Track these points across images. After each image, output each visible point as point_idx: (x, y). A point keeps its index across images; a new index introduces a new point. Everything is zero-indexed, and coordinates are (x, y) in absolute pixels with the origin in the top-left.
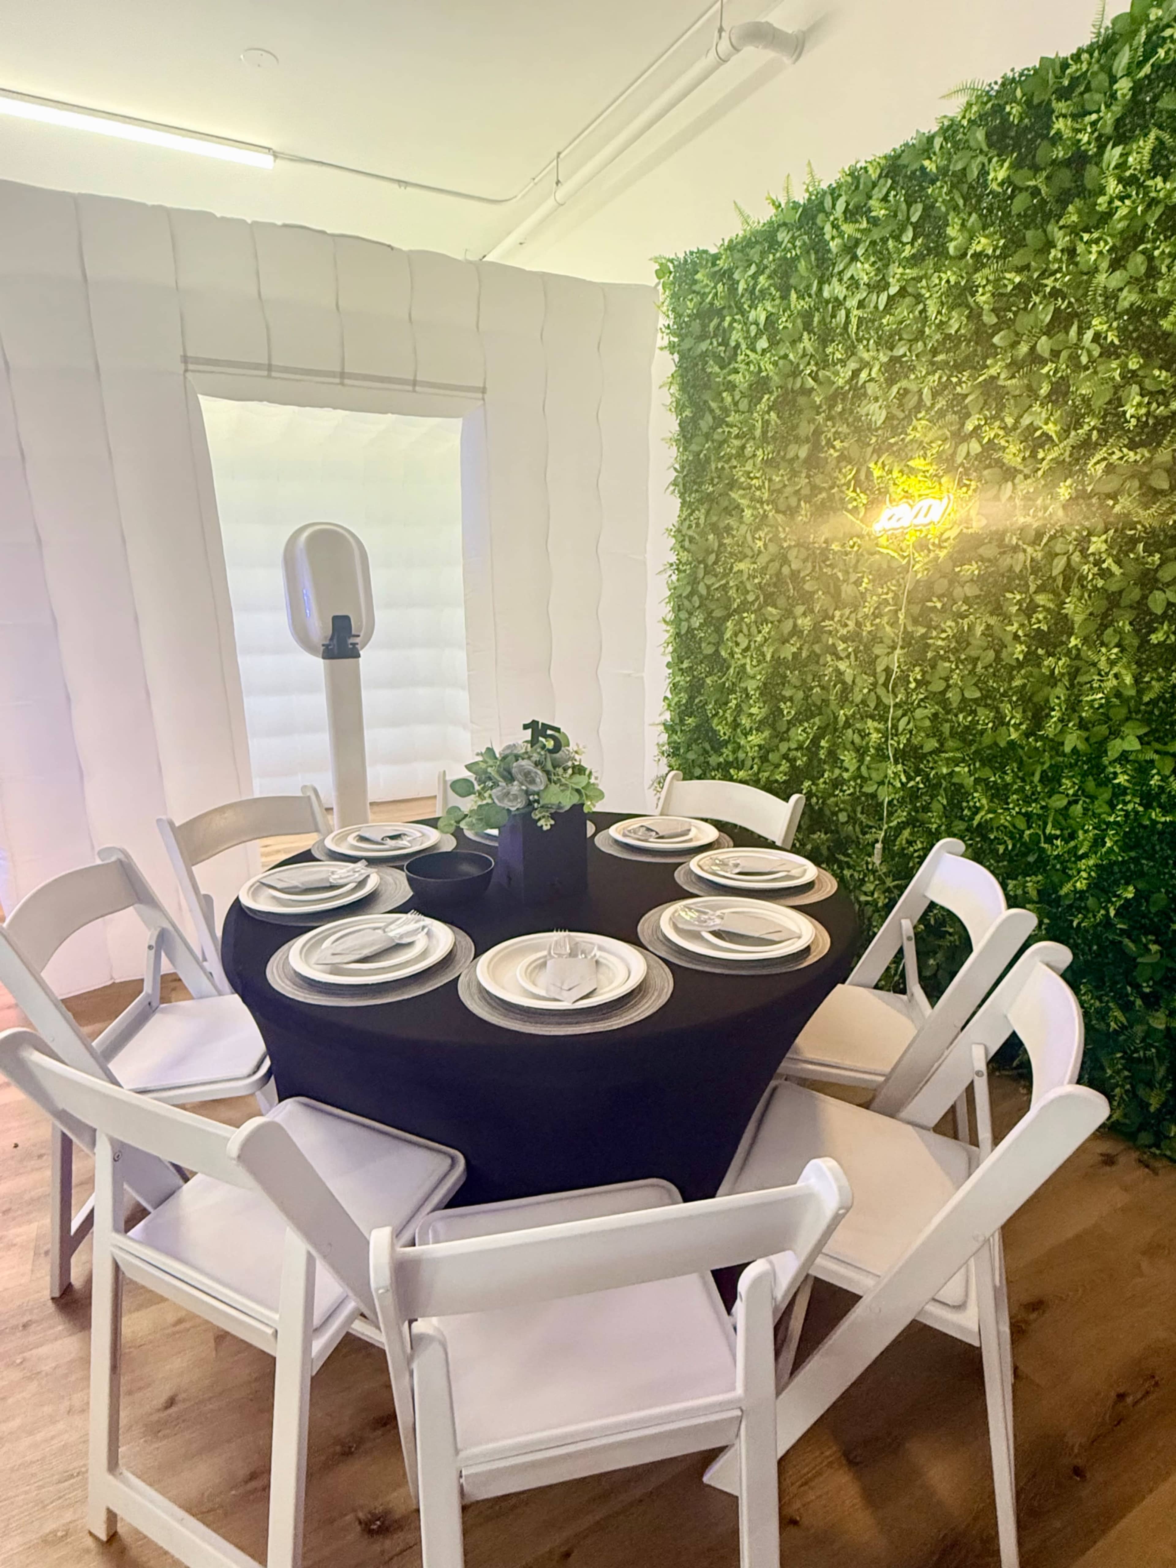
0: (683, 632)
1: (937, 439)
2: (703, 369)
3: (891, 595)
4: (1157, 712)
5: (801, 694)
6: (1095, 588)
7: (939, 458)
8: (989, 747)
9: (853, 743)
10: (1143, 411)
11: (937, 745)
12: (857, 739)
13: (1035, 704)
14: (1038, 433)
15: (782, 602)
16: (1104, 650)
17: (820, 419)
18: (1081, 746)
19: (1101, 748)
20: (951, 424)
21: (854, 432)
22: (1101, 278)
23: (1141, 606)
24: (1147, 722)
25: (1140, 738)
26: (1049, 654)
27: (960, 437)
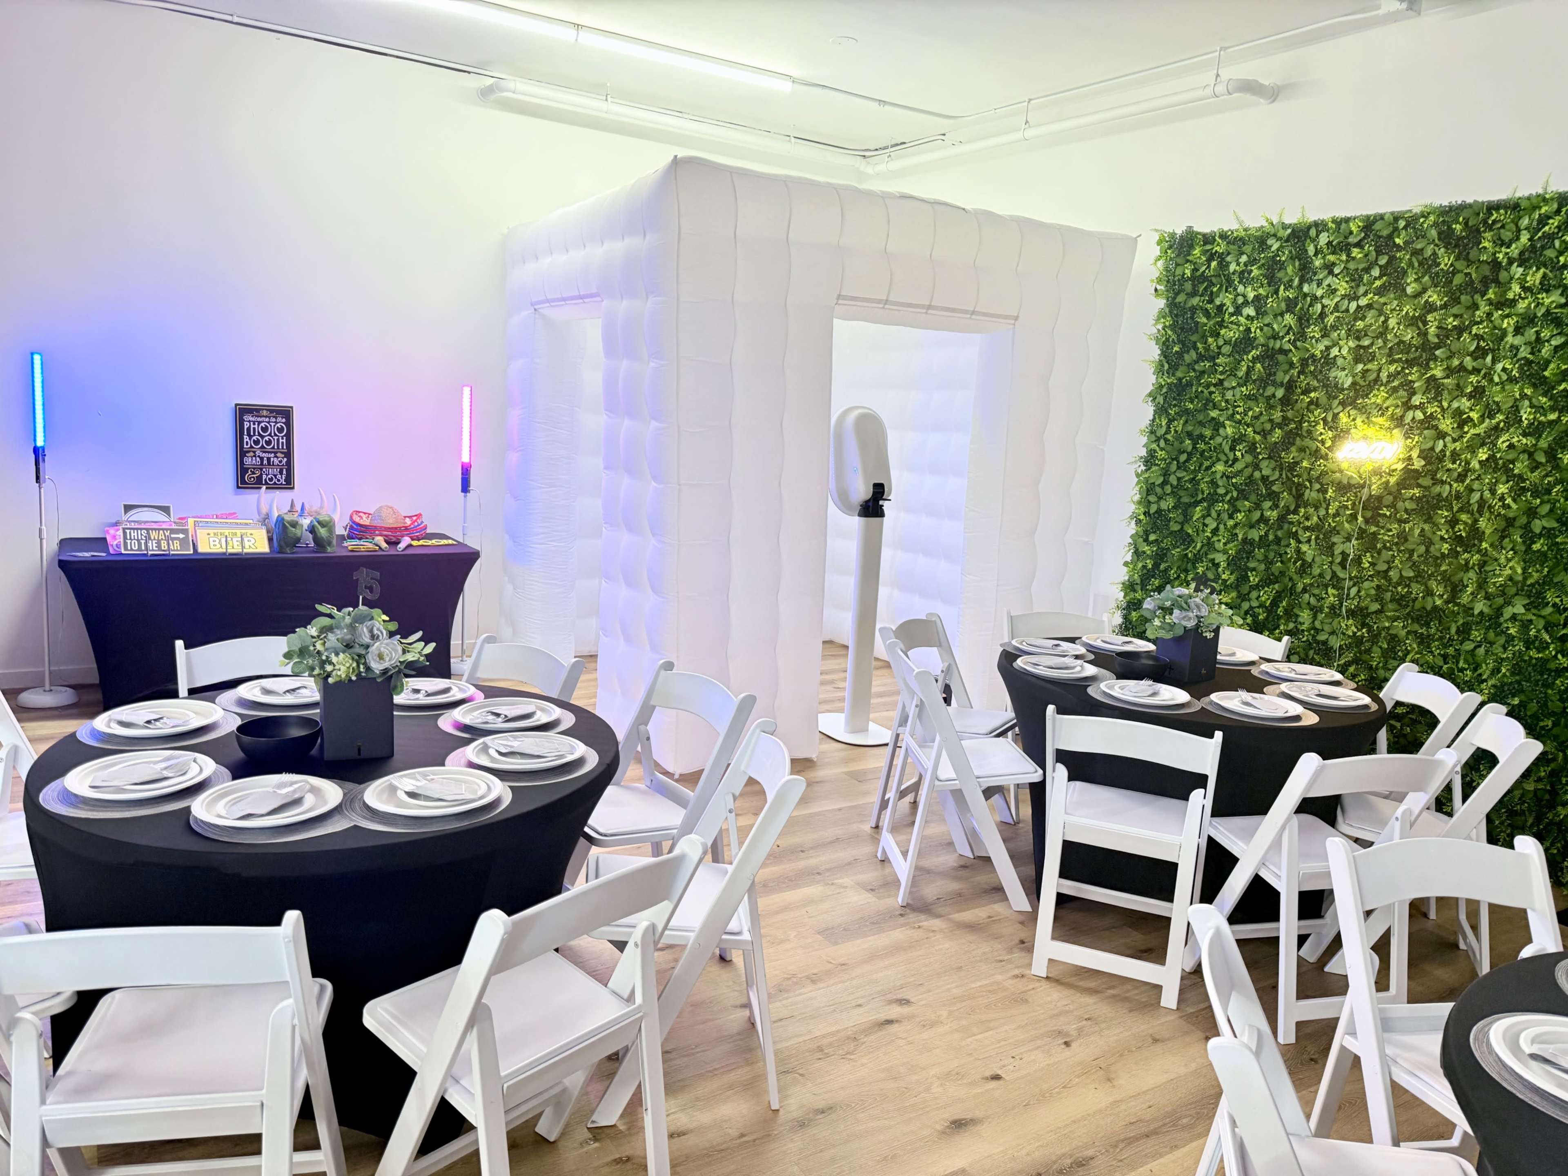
0: (1152, 511)
1: (1392, 406)
2: (1192, 318)
3: (1350, 503)
4: (1534, 591)
5: (1263, 567)
6: (1499, 514)
7: (1392, 418)
8: (1419, 610)
9: (1309, 603)
10: (1532, 417)
11: (1379, 607)
12: (1313, 601)
13: (1452, 583)
14: (1465, 416)
15: (1253, 497)
16: (1504, 552)
17: (1295, 372)
18: (1486, 610)
19: (1499, 612)
20: (1402, 397)
21: (1323, 386)
22: (1510, 339)
23: (1527, 527)
24: (1529, 597)
25: (1524, 606)
26: (1465, 551)
27: (1408, 406)
